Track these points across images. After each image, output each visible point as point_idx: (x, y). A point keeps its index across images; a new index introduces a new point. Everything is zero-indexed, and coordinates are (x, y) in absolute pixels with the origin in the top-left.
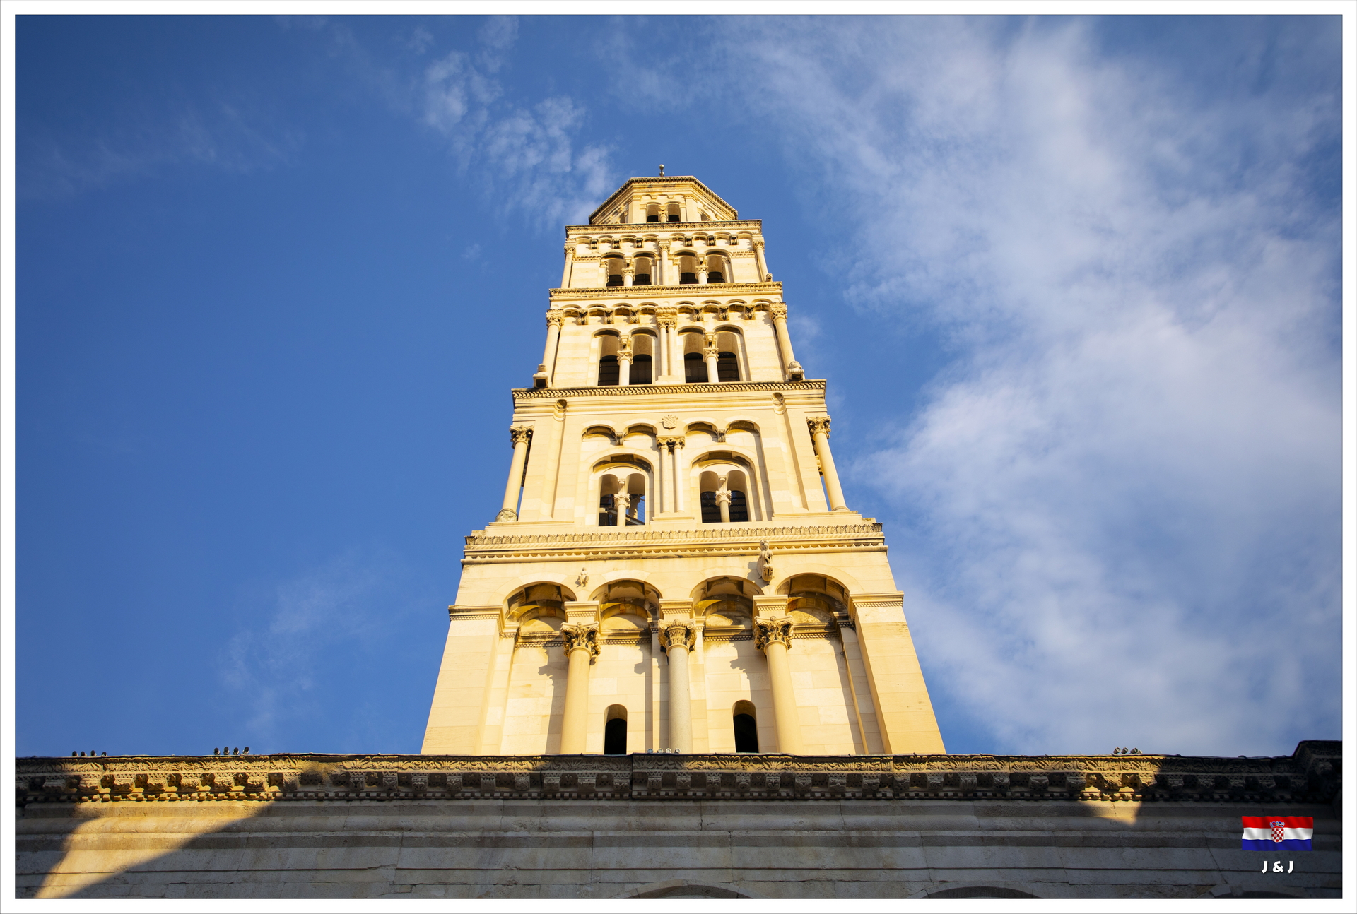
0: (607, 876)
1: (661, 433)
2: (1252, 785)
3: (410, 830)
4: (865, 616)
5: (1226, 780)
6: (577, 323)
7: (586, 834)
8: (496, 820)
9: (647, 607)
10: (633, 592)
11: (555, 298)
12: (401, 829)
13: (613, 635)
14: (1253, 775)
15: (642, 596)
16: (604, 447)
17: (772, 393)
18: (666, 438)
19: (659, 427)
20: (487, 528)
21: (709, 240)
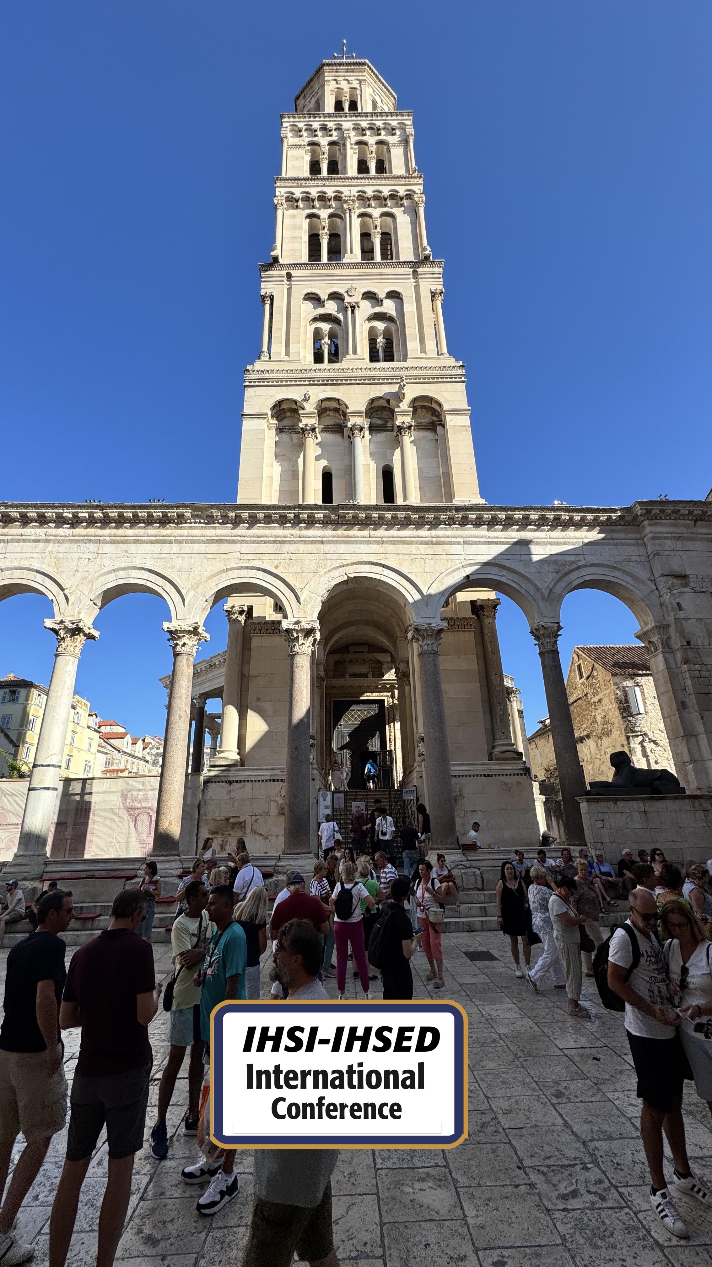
0: (329, 556)
1: (347, 299)
2: (609, 519)
3: (244, 536)
4: (450, 421)
6: (293, 207)
7: (320, 539)
9: (341, 413)
10: (334, 405)
11: (278, 184)
12: (240, 536)
15: (338, 407)
16: (315, 309)
17: (411, 270)
18: (349, 303)
19: (345, 294)
20: (255, 364)
21: (376, 130)
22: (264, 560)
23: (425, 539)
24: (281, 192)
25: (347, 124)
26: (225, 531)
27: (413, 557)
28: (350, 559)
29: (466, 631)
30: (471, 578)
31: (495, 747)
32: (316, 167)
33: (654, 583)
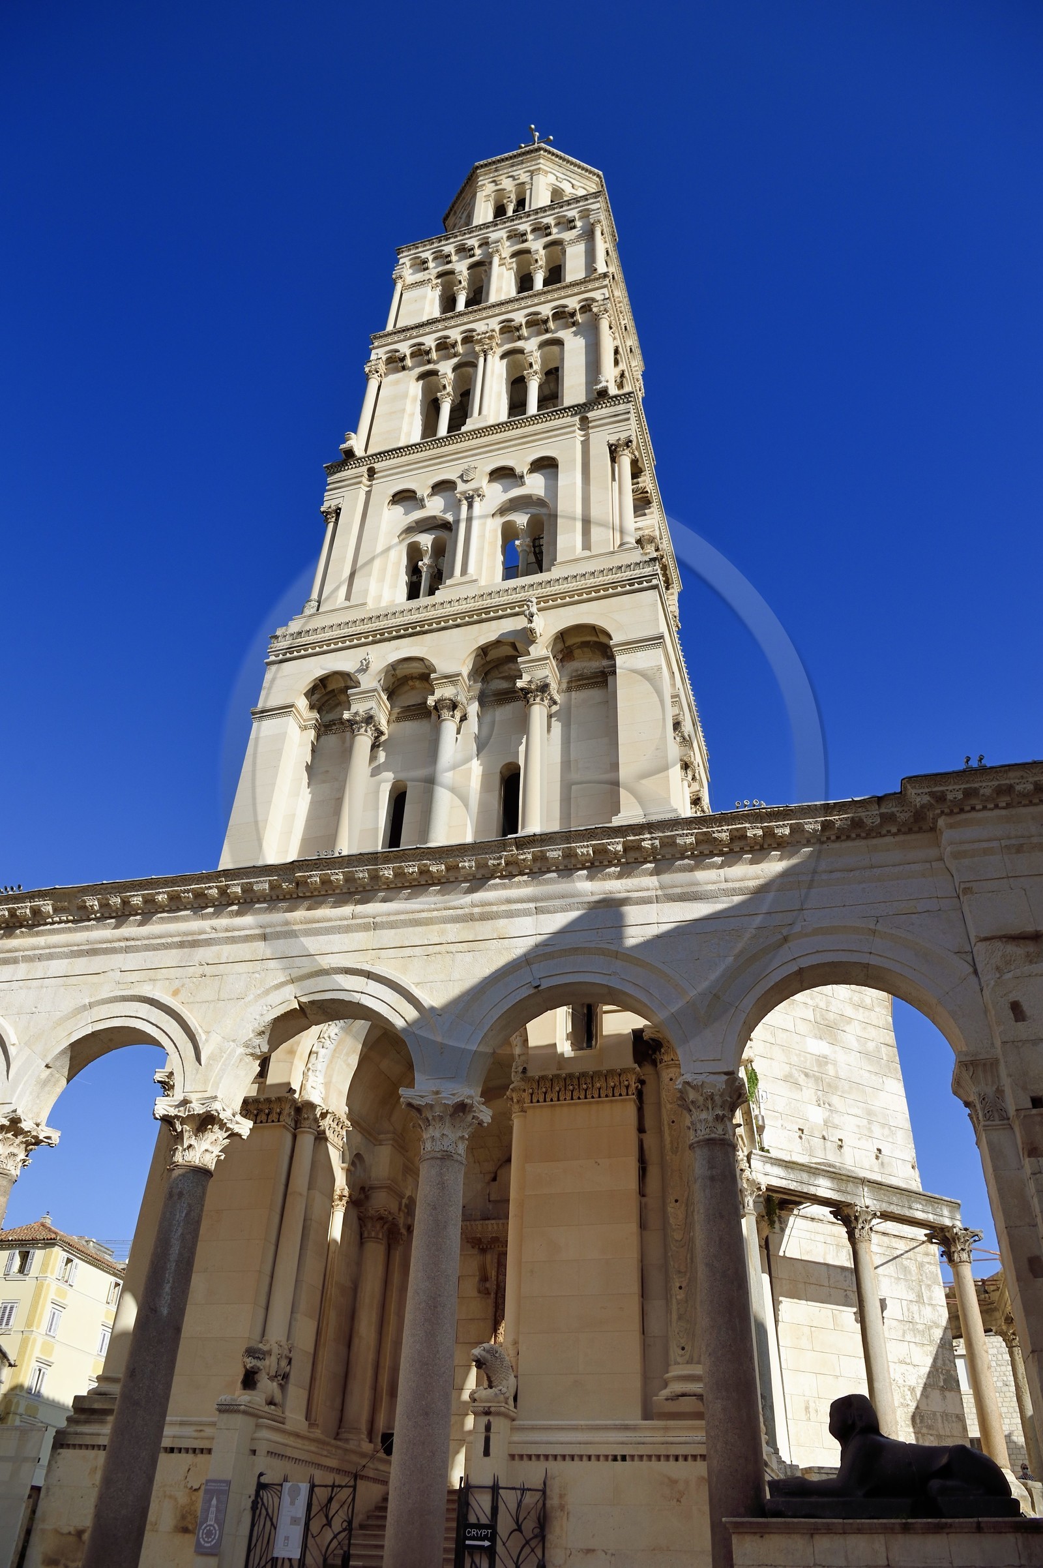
0: (272, 964)
1: (461, 487)
2: (856, 824)
3: (132, 939)
5: (835, 823)
6: (396, 371)
7: (260, 931)
8: (195, 926)
11: (377, 345)
12: (126, 940)
14: (859, 814)
16: (408, 514)
17: (577, 418)
18: (464, 492)
19: (459, 481)
20: (290, 623)
21: (544, 230)
22: (154, 980)
23: (460, 912)
24: (379, 354)
25: (499, 234)
26: (103, 933)
27: (432, 950)
28: (306, 967)
29: (616, 1101)
30: (545, 984)
31: (666, 1385)
32: (448, 303)
33: (969, 958)
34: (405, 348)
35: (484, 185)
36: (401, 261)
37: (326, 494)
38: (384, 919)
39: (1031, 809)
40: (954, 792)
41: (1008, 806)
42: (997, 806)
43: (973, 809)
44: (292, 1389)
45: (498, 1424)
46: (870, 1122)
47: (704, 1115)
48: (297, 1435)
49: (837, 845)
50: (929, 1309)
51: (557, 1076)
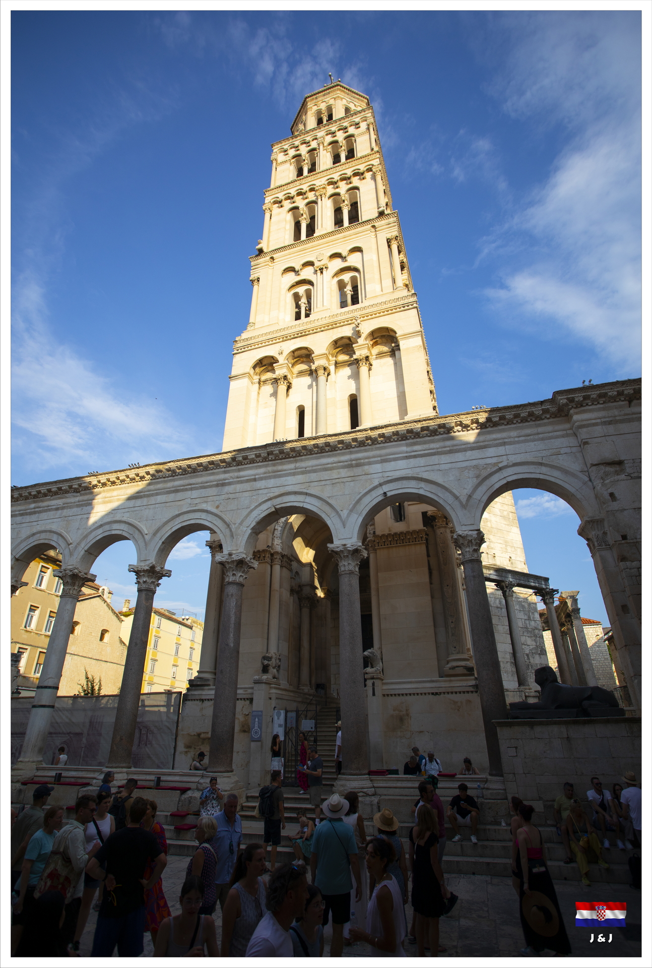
0: (260, 492)
1: (317, 264)
2: (531, 414)
3: (194, 484)
5: (519, 414)
6: (279, 207)
7: (253, 477)
8: (222, 476)
9: (309, 359)
10: (303, 352)
11: (267, 195)
12: (191, 484)
13: (299, 373)
14: (532, 410)
15: (307, 354)
16: (292, 278)
17: (370, 226)
18: (318, 266)
19: (316, 261)
20: (242, 334)
21: (345, 129)
22: (207, 502)
23: (346, 463)
24: (268, 199)
25: (321, 133)
26: (181, 481)
27: (334, 481)
28: (277, 492)
29: (417, 544)
30: (389, 494)
31: (448, 662)
32: (300, 172)
33: (587, 474)
34: (281, 196)
35: (311, 108)
36: (274, 151)
37: (251, 271)
38: (311, 468)
39: (615, 404)
40: (579, 397)
41: (604, 403)
42: (598, 403)
43: (587, 405)
44: (281, 671)
45: (377, 682)
46: (506, 546)
47: (467, 550)
48: (285, 690)
49: (521, 425)
50: (533, 622)
51: (389, 535)
